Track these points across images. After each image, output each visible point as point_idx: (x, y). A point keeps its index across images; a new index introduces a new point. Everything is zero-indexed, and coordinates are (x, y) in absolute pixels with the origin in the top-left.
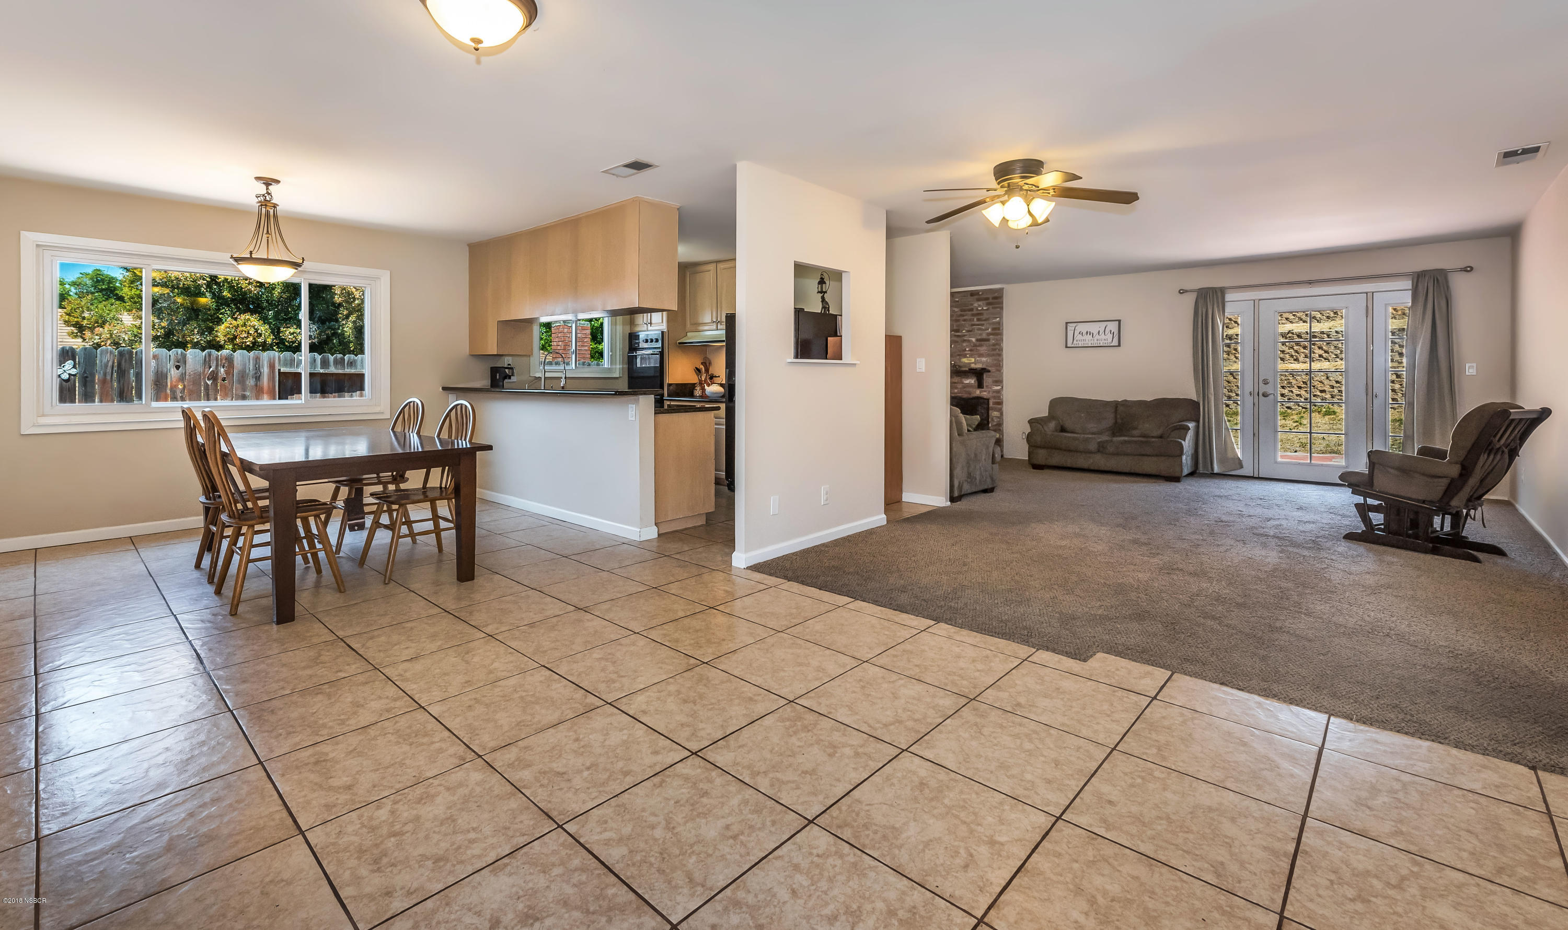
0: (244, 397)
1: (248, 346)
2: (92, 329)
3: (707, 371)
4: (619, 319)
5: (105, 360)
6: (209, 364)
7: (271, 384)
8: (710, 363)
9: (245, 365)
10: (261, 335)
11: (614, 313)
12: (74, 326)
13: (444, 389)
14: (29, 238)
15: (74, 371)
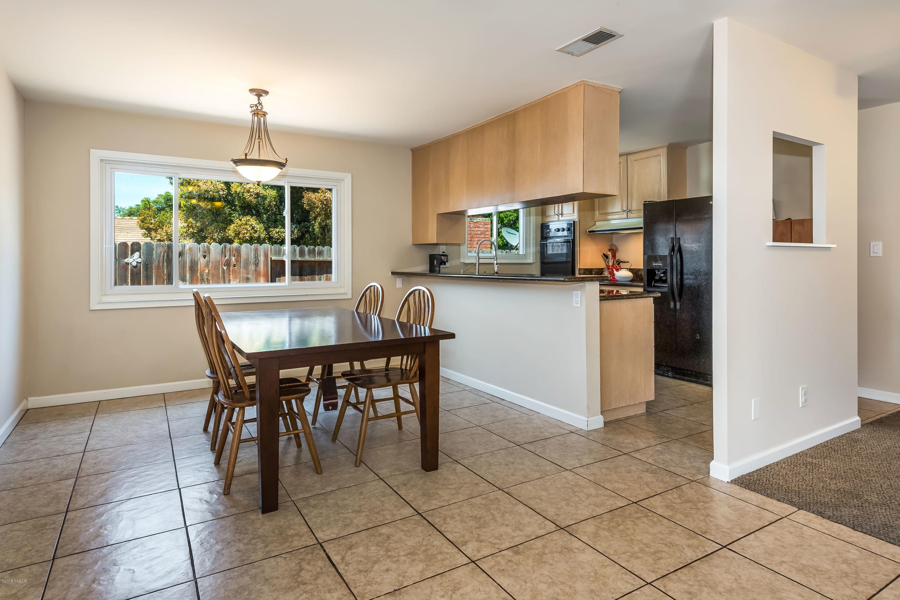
0: (247, 280)
1: (247, 239)
2: (156, 231)
3: (614, 256)
4: (533, 209)
5: (159, 252)
6: (225, 254)
7: (265, 270)
8: (617, 250)
9: (248, 255)
10: (256, 231)
11: (528, 204)
12: (146, 229)
13: (393, 273)
14: (96, 154)
15: (139, 260)
